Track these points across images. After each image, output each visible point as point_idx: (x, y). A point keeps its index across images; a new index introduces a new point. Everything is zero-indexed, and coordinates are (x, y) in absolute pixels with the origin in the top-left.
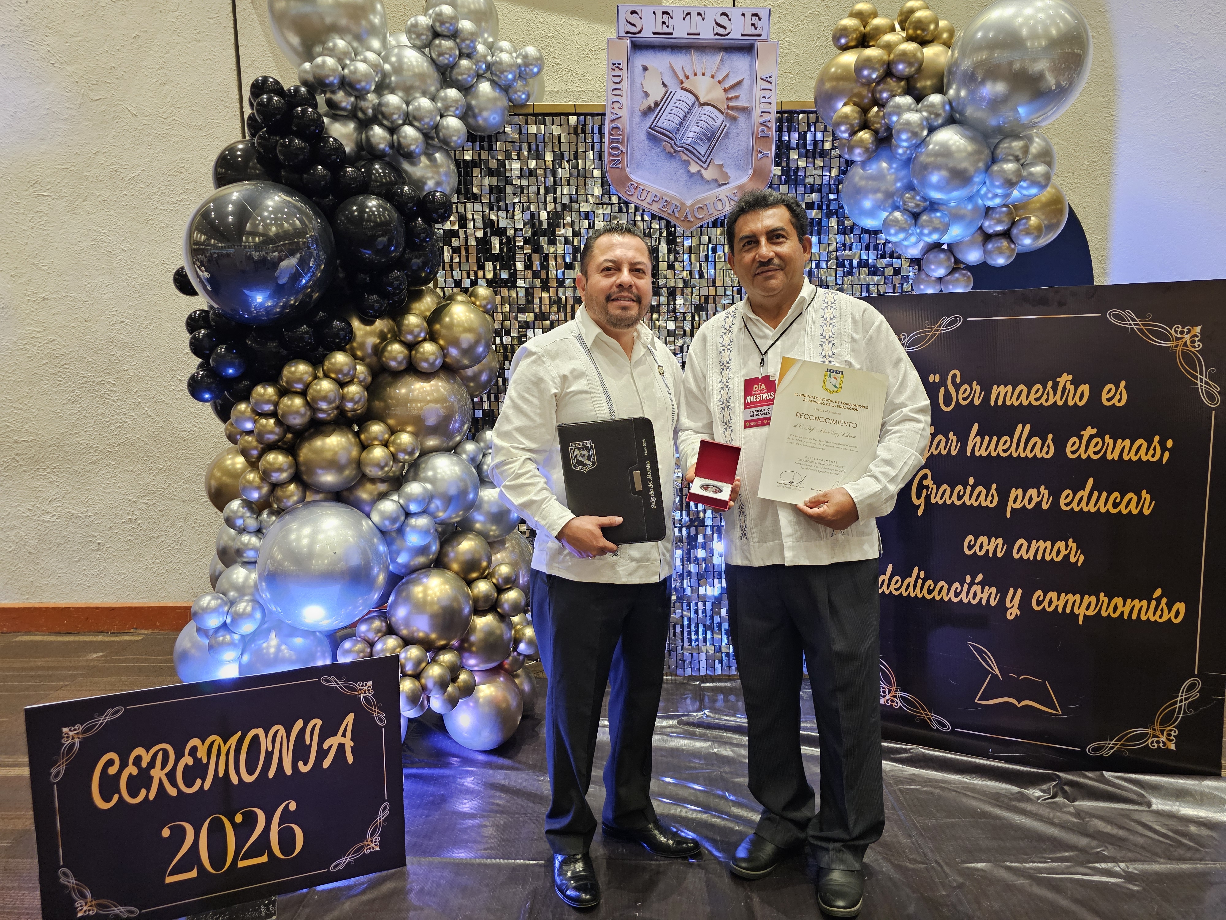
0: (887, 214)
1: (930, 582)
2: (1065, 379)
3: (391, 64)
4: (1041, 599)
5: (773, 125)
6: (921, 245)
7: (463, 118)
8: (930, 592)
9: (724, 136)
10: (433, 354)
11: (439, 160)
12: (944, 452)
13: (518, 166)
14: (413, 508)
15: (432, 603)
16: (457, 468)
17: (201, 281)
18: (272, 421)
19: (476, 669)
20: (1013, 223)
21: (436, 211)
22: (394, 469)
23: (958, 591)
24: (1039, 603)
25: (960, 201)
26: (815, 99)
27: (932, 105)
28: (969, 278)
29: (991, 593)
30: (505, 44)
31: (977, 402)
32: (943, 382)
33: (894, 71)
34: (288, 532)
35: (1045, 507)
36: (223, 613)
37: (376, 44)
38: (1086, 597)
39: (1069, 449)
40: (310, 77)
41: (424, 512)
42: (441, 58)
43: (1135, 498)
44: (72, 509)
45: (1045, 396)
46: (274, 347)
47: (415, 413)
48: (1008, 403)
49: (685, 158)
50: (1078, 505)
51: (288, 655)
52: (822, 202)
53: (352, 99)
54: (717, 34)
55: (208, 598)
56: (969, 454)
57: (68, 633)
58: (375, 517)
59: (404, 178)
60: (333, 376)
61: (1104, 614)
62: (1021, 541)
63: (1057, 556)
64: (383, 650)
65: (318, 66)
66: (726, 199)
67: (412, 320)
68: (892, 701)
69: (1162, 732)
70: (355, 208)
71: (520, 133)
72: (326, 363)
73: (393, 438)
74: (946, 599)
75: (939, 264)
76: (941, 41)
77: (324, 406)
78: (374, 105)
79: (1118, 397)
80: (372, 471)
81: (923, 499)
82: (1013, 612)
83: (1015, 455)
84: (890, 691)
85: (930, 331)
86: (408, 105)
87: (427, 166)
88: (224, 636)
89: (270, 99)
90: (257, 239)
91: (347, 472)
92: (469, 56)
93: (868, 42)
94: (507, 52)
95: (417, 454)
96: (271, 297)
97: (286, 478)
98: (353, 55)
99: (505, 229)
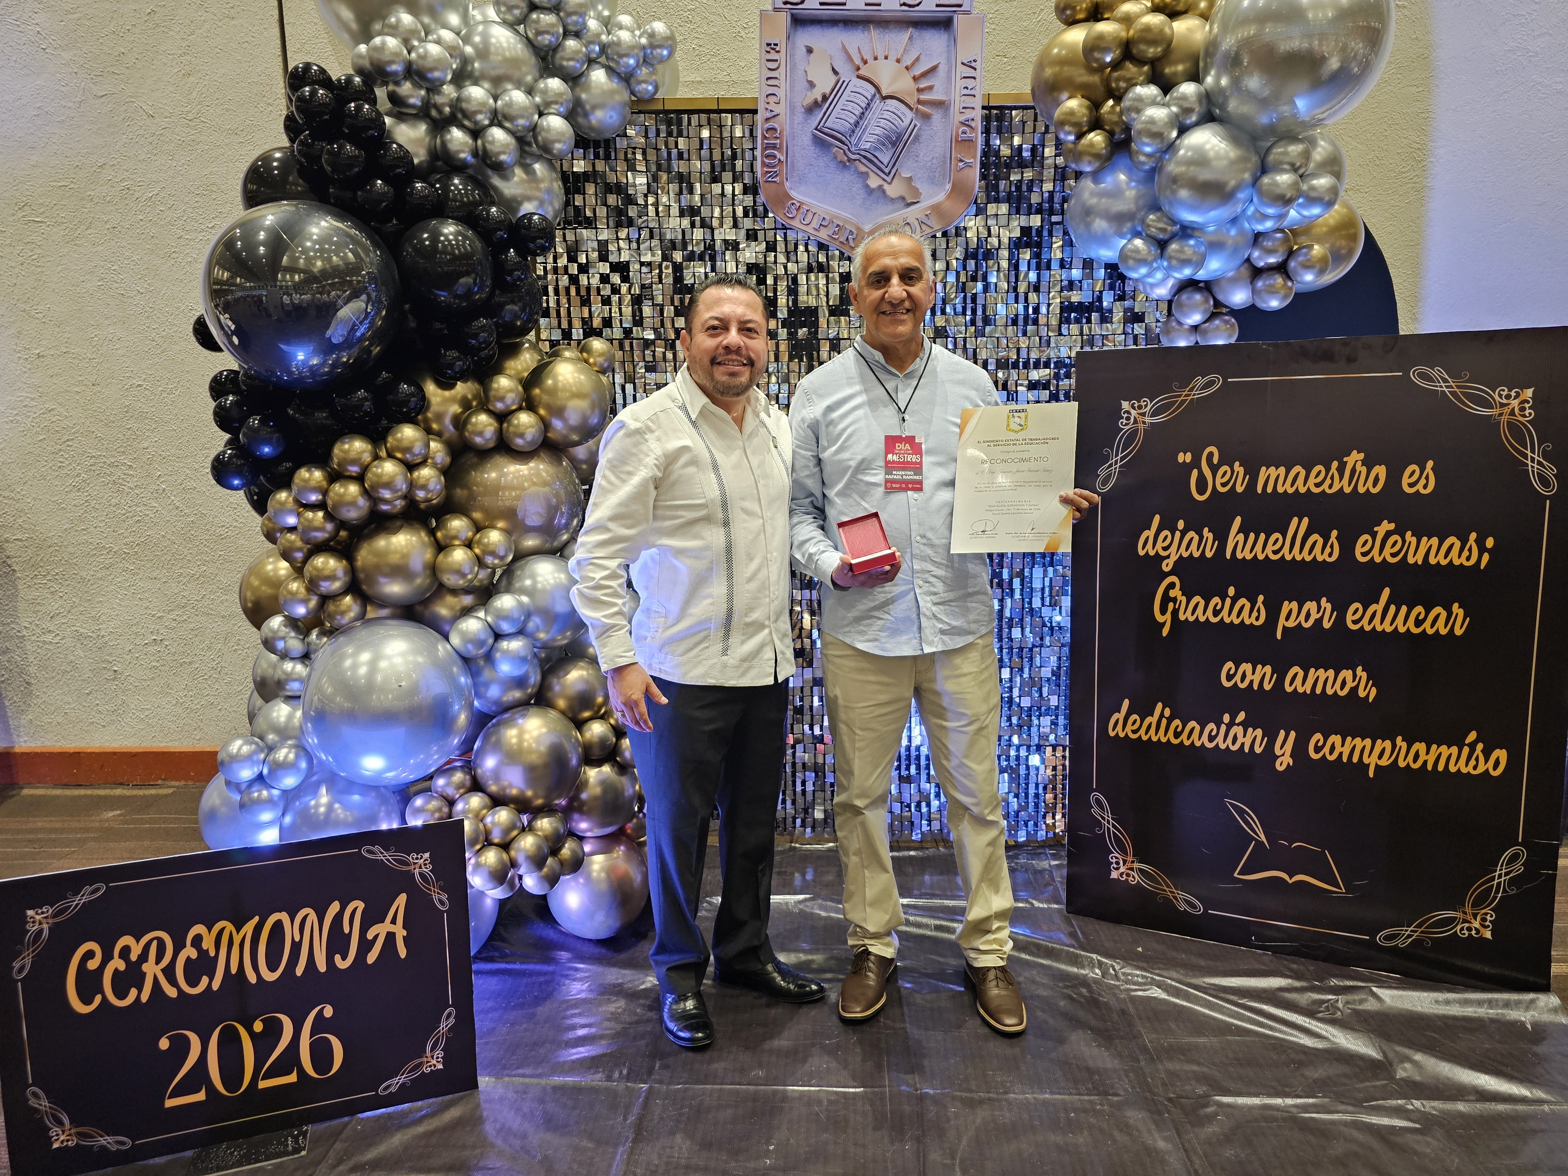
0: (1125, 241)
1: (1177, 722)
2: (1355, 458)
3: (474, 46)
4: (1320, 744)
5: (978, 124)
6: (1170, 283)
7: (570, 117)
8: (1177, 735)
9: (914, 140)
10: (532, 426)
11: (539, 173)
12: (1196, 555)
13: (645, 180)
14: (506, 627)
15: (530, 751)
16: (563, 576)
17: (226, 333)
18: (320, 514)
19: (589, 834)
20: (1291, 254)
21: (534, 240)
22: (480, 576)
23: (1213, 733)
24: (1318, 749)
25: (1220, 224)
26: (1033, 90)
27: (1184, 98)
28: (1232, 326)
29: (1255, 737)
30: (625, 19)
31: (1240, 489)
32: (1196, 463)
33: (1134, 51)
34: (343, 657)
35: (1327, 625)
36: (257, 762)
37: (454, 19)
38: (1379, 741)
39: (1358, 550)
40: (366, 63)
41: (521, 632)
42: (539, 38)
43: (1444, 614)
44: (81, 626)
45: (1328, 482)
46: (324, 418)
47: (508, 503)
48: (1280, 490)
49: (863, 169)
50: (1370, 623)
51: (342, 816)
52: (1042, 226)
53: (423, 92)
54: (904, 4)
55: (239, 742)
56: (1228, 556)
57: (79, 786)
58: (455, 640)
59: (492, 196)
60: (399, 455)
61: (1402, 764)
62: (1296, 669)
63: (1342, 689)
64: (464, 812)
65: (376, 49)
66: (916, 223)
67: (503, 383)
68: (1128, 875)
69: (1475, 916)
70: (426, 236)
71: (646, 137)
72: (390, 439)
73: (478, 536)
74: (1198, 744)
75: (1194, 308)
76: (1198, 12)
77: (387, 494)
78: (451, 100)
79: (1423, 481)
80: (450, 580)
81: (1168, 616)
82: (1284, 761)
83: (1288, 557)
84: (1125, 862)
85: (1180, 396)
86: (496, 100)
87: (522, 181)
88: (260, 791)
89: (313, 93)
90: (297, 277)
91: (419, 581)
92: (577, 35)
93: (1102, 14)
94: (627, 29)
95: (510, 558)
96: (316, 352)
97: (340, 588)
98: (423, 34)
99: (628, 262)
